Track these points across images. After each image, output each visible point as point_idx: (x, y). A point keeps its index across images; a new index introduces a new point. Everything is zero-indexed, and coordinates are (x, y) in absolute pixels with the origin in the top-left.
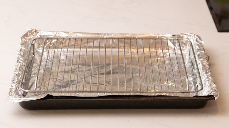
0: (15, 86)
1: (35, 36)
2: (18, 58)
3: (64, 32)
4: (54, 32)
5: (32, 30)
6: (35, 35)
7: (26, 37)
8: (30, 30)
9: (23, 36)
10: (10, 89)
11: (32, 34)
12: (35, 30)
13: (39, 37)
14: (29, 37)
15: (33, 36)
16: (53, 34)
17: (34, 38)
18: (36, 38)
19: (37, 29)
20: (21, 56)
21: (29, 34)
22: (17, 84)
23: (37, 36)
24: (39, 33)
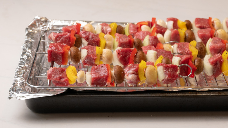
0: (20, 80)
1: (45, 27)
2: (24, 49)
3: (83, 21)
4: (71, 21)
5: (41, 19)
6: (45, 25)
7: (34, 28)
8: (39, 18)
9: (29, 26)
10: (14, 84)
11: (42, 24)
12: (46, 18)
13: (51, 28)
14: (37, 28)
15: (43, 26)
16: (70, 23)
17: (44, 29)
18: (46, 29)
19: (48, 18)
20: (28, 48)
21: (37, 24)
22: (23, 79)
23: (48, 26)
24: (51, 22)
